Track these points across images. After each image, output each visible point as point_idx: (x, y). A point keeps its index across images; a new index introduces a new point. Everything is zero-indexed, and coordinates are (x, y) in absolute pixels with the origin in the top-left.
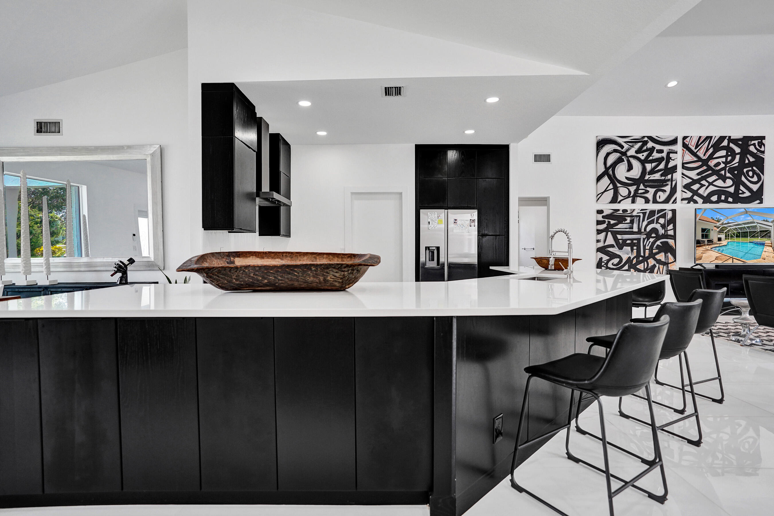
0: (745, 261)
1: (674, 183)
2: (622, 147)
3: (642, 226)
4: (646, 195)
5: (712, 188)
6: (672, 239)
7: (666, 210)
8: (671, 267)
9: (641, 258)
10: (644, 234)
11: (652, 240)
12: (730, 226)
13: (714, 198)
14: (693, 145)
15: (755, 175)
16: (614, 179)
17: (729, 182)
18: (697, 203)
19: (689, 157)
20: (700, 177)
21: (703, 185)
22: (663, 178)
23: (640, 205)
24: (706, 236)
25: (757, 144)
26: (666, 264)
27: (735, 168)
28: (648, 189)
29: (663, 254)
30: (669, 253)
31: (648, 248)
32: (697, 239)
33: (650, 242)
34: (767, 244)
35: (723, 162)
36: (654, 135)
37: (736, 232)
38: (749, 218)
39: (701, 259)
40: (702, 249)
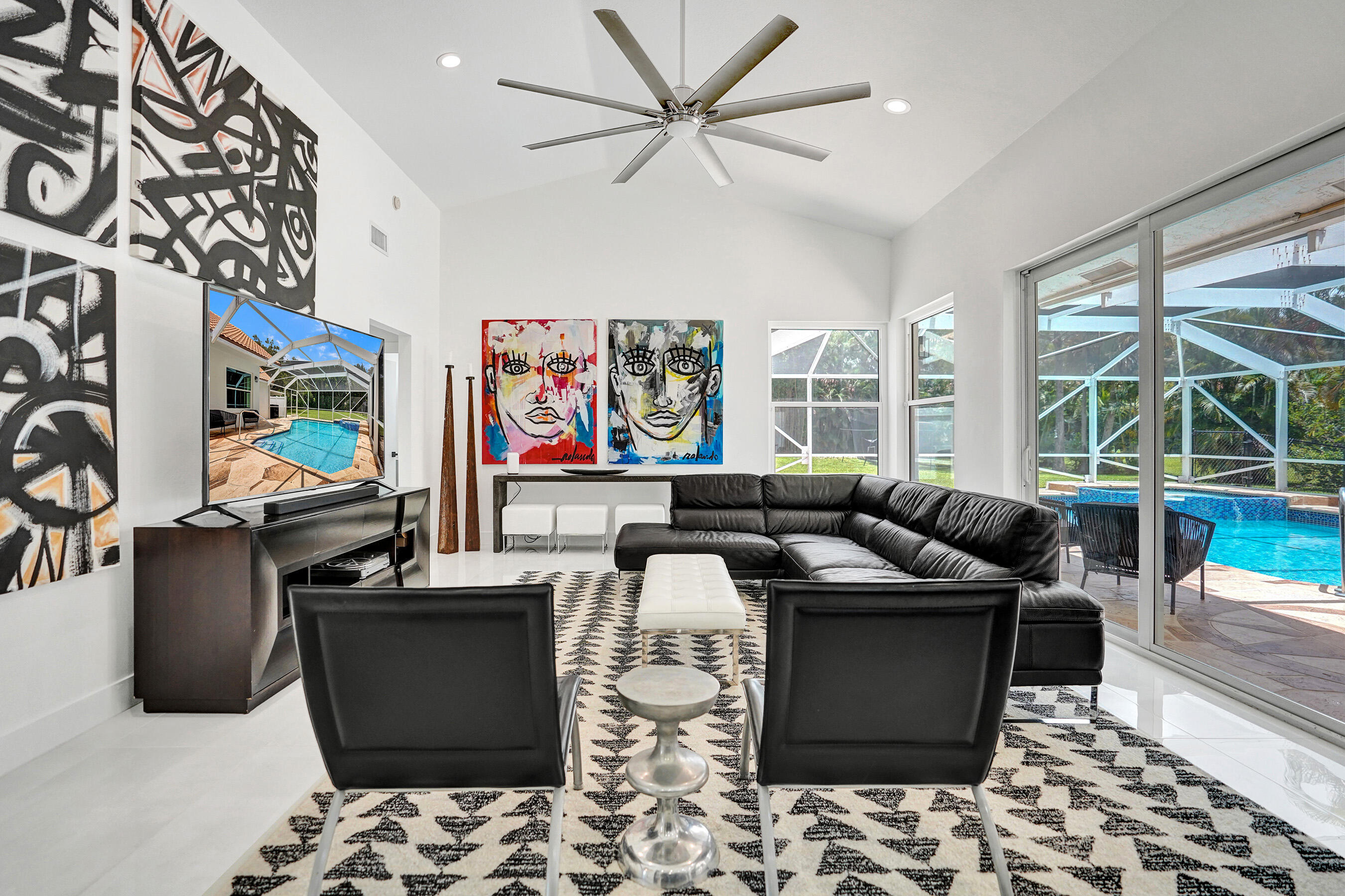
0: (326, 475)
5: (220, 232)
6: (102, 404)
7: (73, 262)
8: (97, 529)
12: (298, 373)
13: (228, 268)
14: (171, 39)
15: (303, 233)
17: (259, 229)
18: (183, 271)
19: (157, 76)
20: (188, 172)
21: (198, 211)
22: (59, 103)
24: (241, 400)
25: (305, 147)
26: (74, 517)
27: (271, 192)
29: (63, 473)
30: (89, 468)
32: (212, 406)
34: (362, 428)
35: (246, 157)
37: (308, 391)
38: (334, 355)
39: (225, 482)
40: (228, 444)
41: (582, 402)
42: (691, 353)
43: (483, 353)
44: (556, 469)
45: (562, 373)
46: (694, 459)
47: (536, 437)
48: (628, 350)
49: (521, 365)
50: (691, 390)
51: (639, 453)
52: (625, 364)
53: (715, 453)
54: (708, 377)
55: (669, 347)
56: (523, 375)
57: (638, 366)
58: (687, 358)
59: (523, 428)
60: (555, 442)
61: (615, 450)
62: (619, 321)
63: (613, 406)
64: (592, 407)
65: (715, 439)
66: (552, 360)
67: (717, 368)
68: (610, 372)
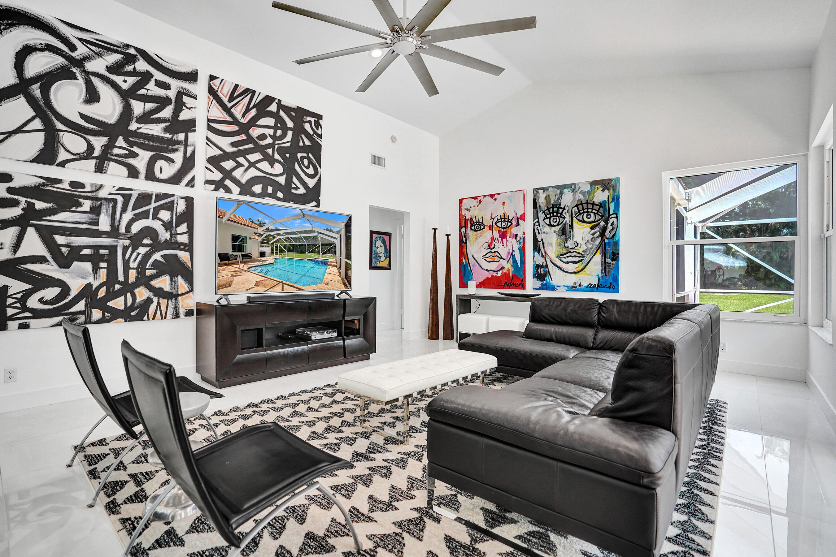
0: (301, 287)
1: (190, 150)
2: (71, 47)
3: (120, 221)
4: (130, 161)
5: (253, 172)
6: (185, 251)
7: (174, 195)
8: (182, 301)
9: (117, 286)
10: (125, 238)
11: (142, 250)
12: (279, 235)
13: (257, 189)
14: (225, 95)
15: (311, 166)
16: (45, 109)
17: (279, 168)
18: (231, 192)
19: (219, 113)
20: (235, 149)
21: (239, 165)
22: (168, 136)
23: (116, 178)
24: (241, 248)
25: (313, 123)
26: (172, 296)
27: (286, 149)
28: (135, 149)
29: (167, 278)
30: (179, 277)
31: (135, 266)
32: (223, 251)
33: (139, 254)
34: (331, 263)
35: (270, 136)
36: (151, 52)
37: (287, 244)
38: (308, 225)
39: (230, 286)
40: (232, 269)
41: (516, 247)
42: (593, 206)
43: (460, 219)
44: (494, 292)
45: (504, 228)
46: (596, 288)
47: (488, 271)
48: (546, 208)
49: (480, 225)
50: (593, 234)
51: (554, 282)
52: (544, 219)
53: (613, 284)
54: (607, 224)
55: (576, 203)
56: (481, 231)
57: (554, 219)
58: (590, 210)
59: (481, 265)
60: (499, 274)
61: (537, 280)
62: (540, 189)
63: (536, 250)
64: (523, 250)
65: (612, 272)
66: (498, 220)
67: (615, 216)
68: (534, 225)
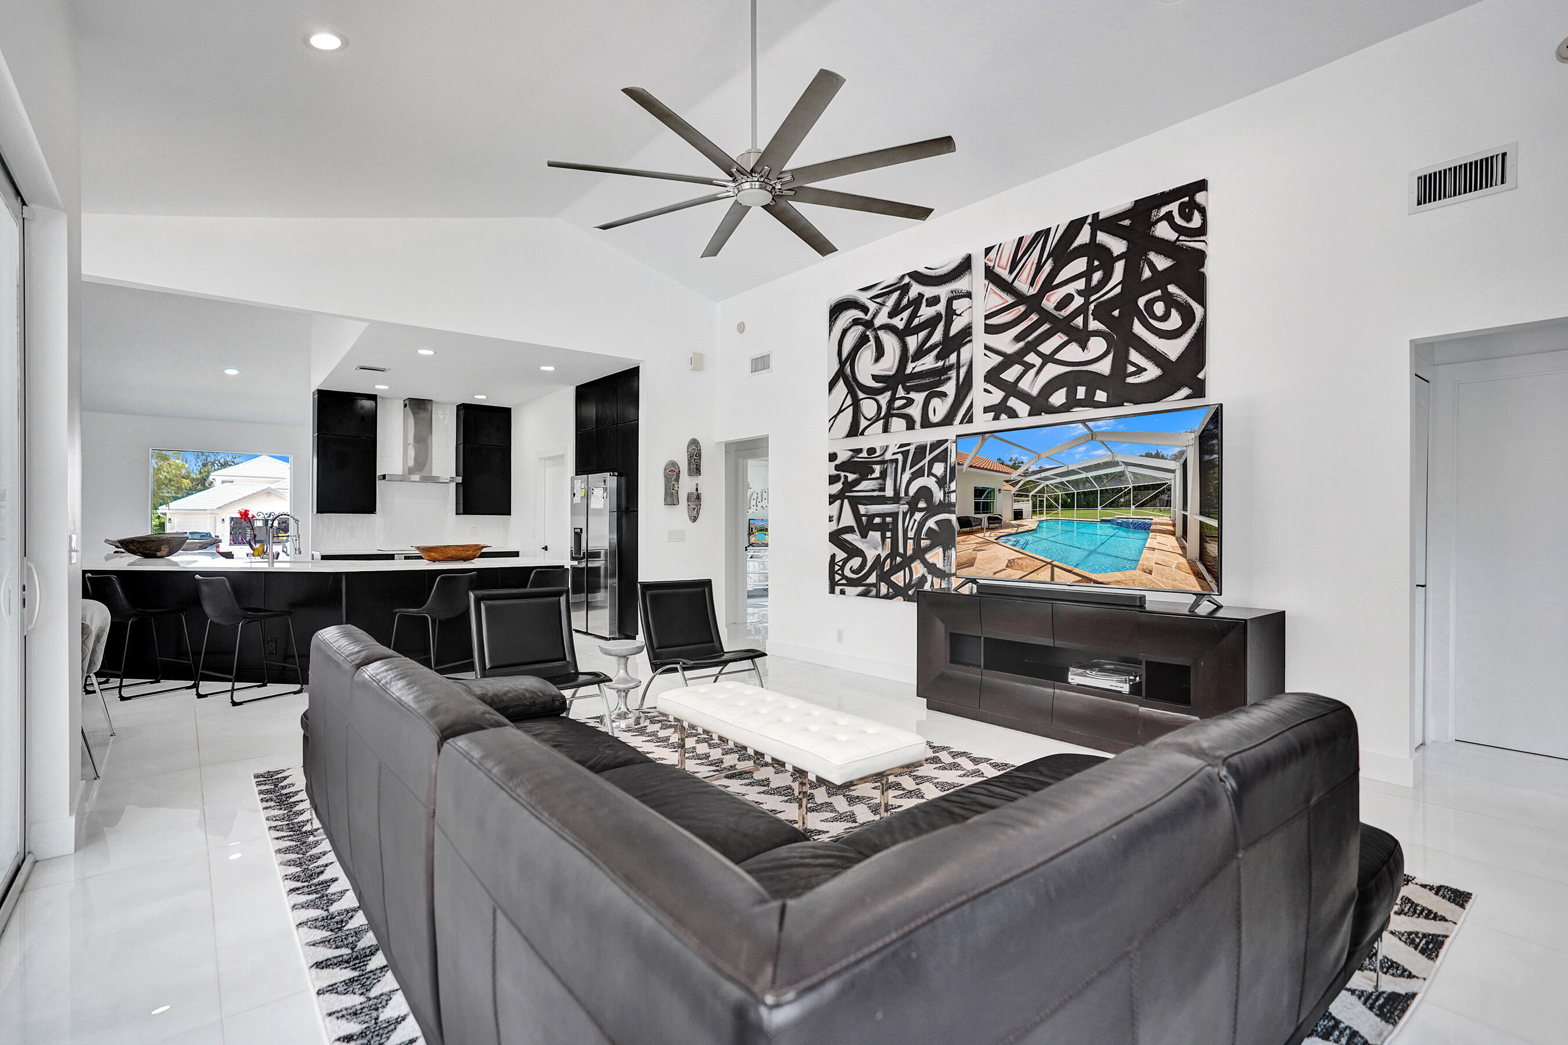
0: (1087, 574)
1: (963, 372)
2: (865, 309)
3: (900, 483)
4: (908, 411)
5: (1052, 371)
7: (947, 440)
9: (899, 559)
10: (905, 502)
11: (918, 516)
12: (1046, 479)
13: (1058, 398)
14: (1005, 266)
15: (1173, 311)
16: (853, 383)
17: (1097, 345)
18: (1017, 416)
19: (998, 299)
20: (1022, 344)
21: (1029, 367)
22: (940, 363)
23: (899, 434)
24: (986, 508)
25: (1176, 214)
26: (945, 575)
27: (1113, 303)
28: (912, 395)
29: (940, 550)
30: (953, 549)
31: (913, 537)
33: (915, 520)
34: (1159, 527)
35: (1079, 293)
36: (921, 268)
37: (1060, 493)
38: (1102, 451)
39: (972, 565)
40: (975, 539)
